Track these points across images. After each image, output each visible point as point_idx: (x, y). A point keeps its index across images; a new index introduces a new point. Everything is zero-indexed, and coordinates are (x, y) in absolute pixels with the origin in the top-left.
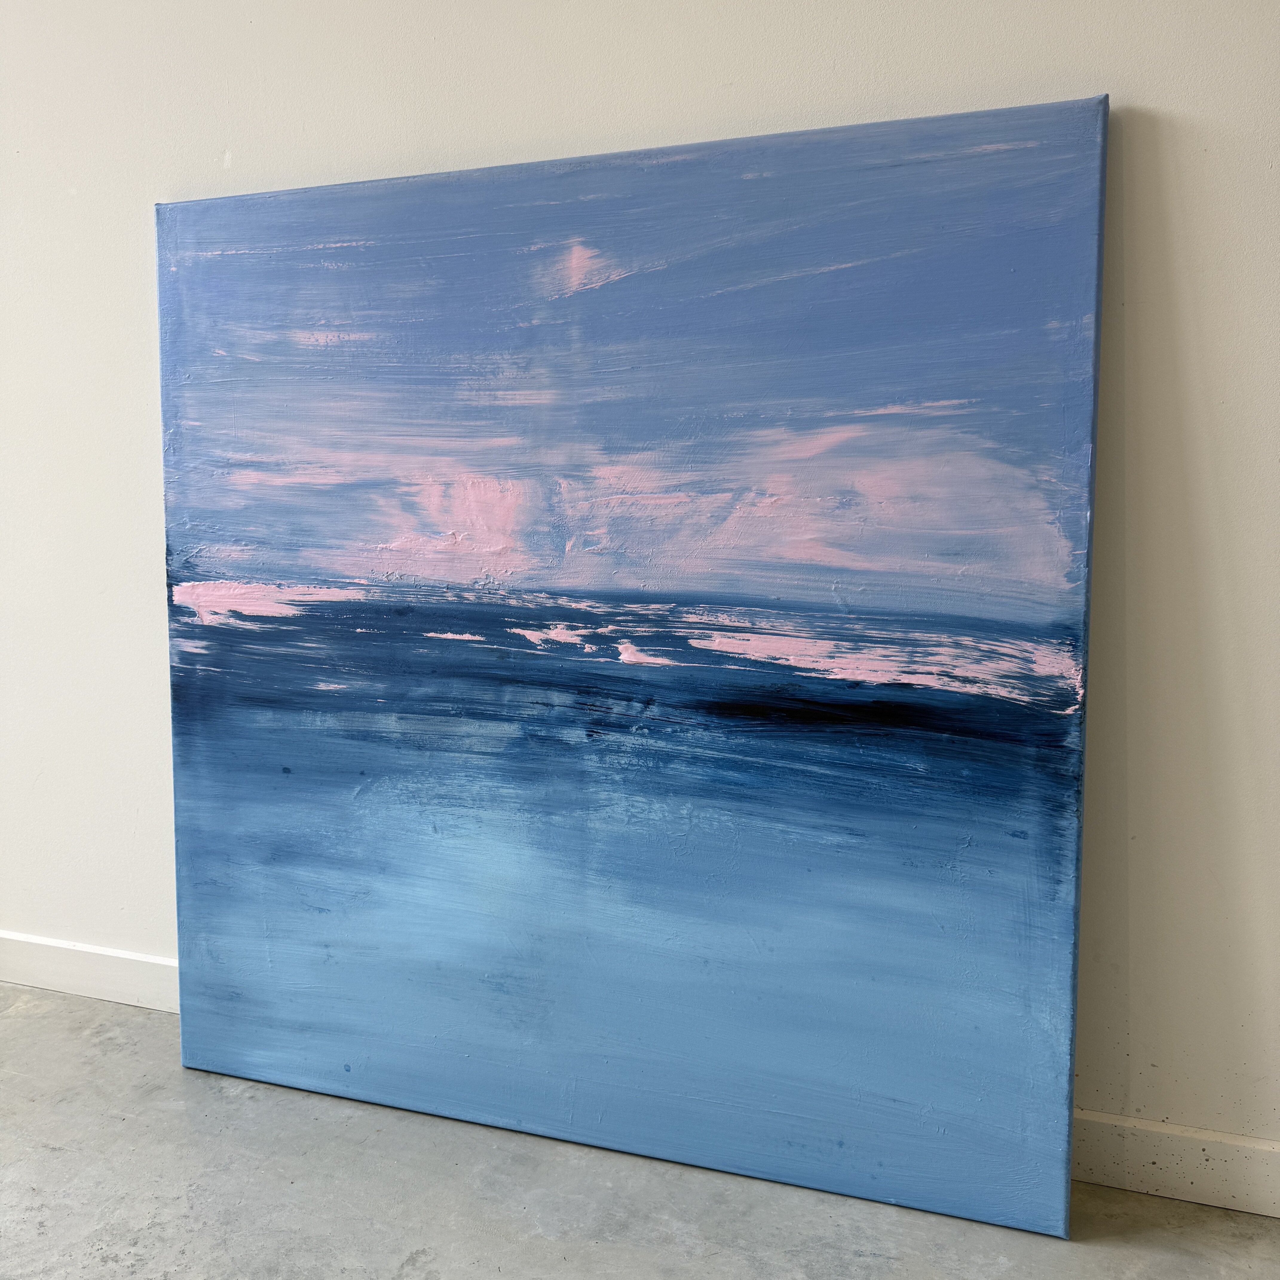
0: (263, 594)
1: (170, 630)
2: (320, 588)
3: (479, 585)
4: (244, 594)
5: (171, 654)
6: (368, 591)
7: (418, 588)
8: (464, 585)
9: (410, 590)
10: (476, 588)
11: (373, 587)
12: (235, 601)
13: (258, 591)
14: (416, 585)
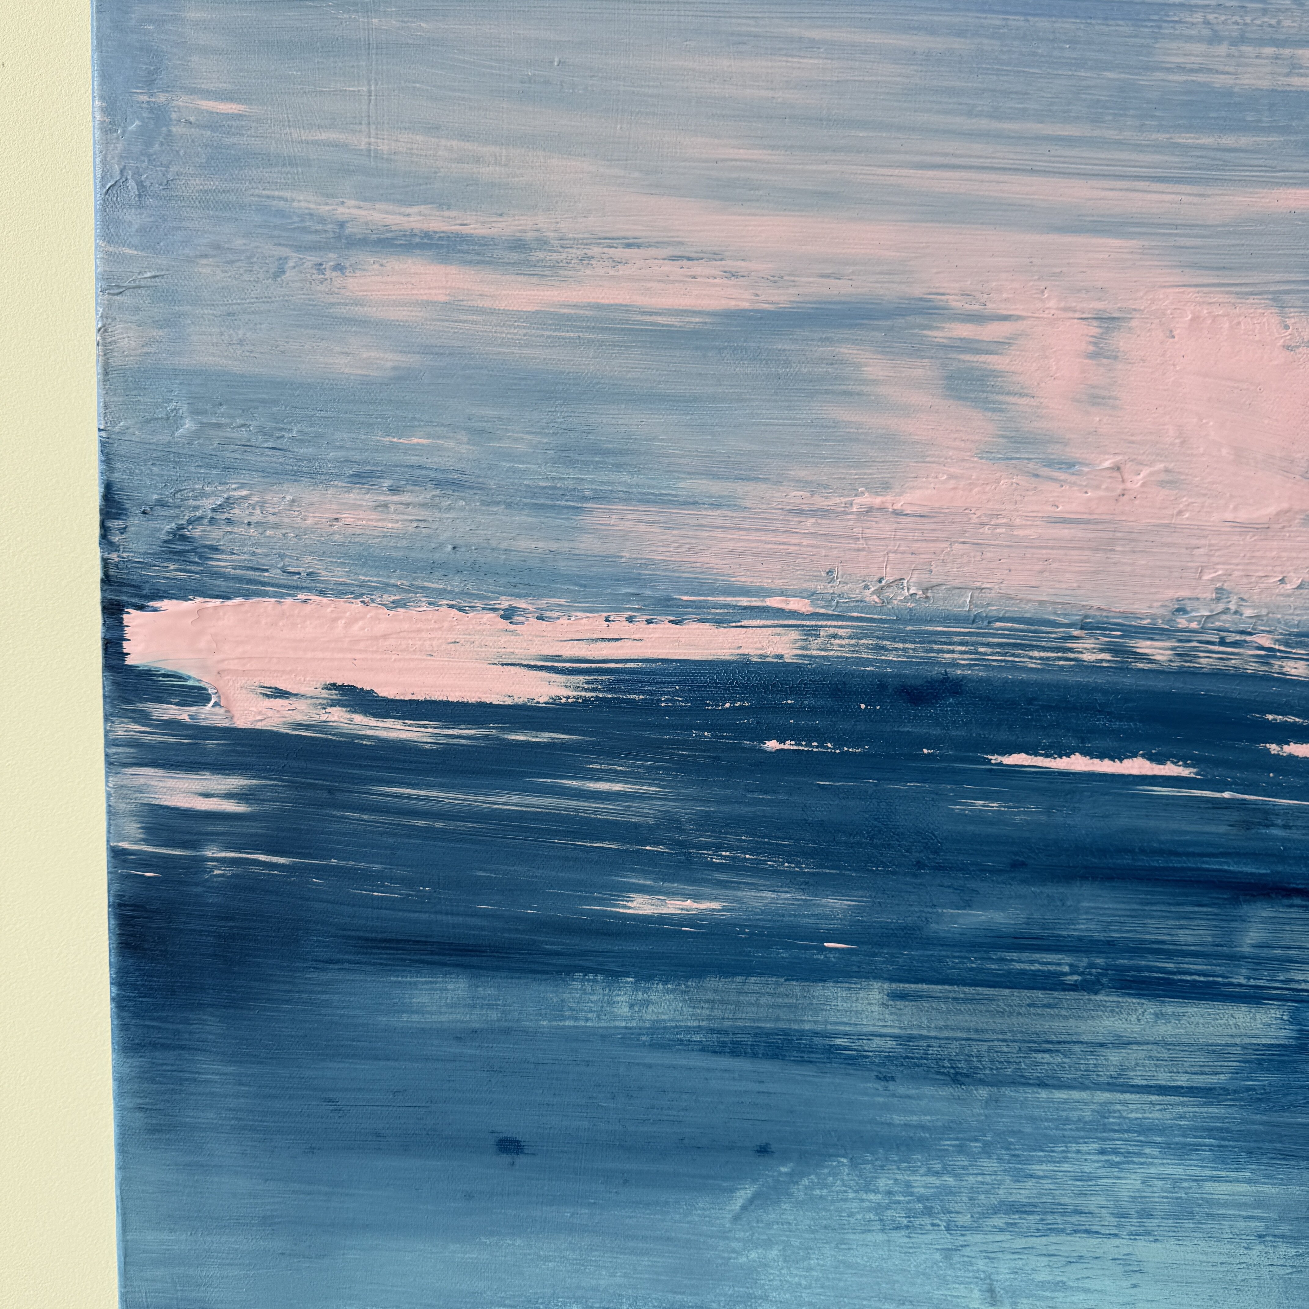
0: (452, 637)
1: (110, 742)
2: (649, 622)
3: (1190, 620)
4: (385, 637)
5: (111, 813)
6: (812, 633)
7: (980, 624)
8: (1141, 619)
9: (954, 630)
10: (1180, 626)
11: (828, 620)
12: (349, 656)
13: (432, 630)
14: (975, 616)
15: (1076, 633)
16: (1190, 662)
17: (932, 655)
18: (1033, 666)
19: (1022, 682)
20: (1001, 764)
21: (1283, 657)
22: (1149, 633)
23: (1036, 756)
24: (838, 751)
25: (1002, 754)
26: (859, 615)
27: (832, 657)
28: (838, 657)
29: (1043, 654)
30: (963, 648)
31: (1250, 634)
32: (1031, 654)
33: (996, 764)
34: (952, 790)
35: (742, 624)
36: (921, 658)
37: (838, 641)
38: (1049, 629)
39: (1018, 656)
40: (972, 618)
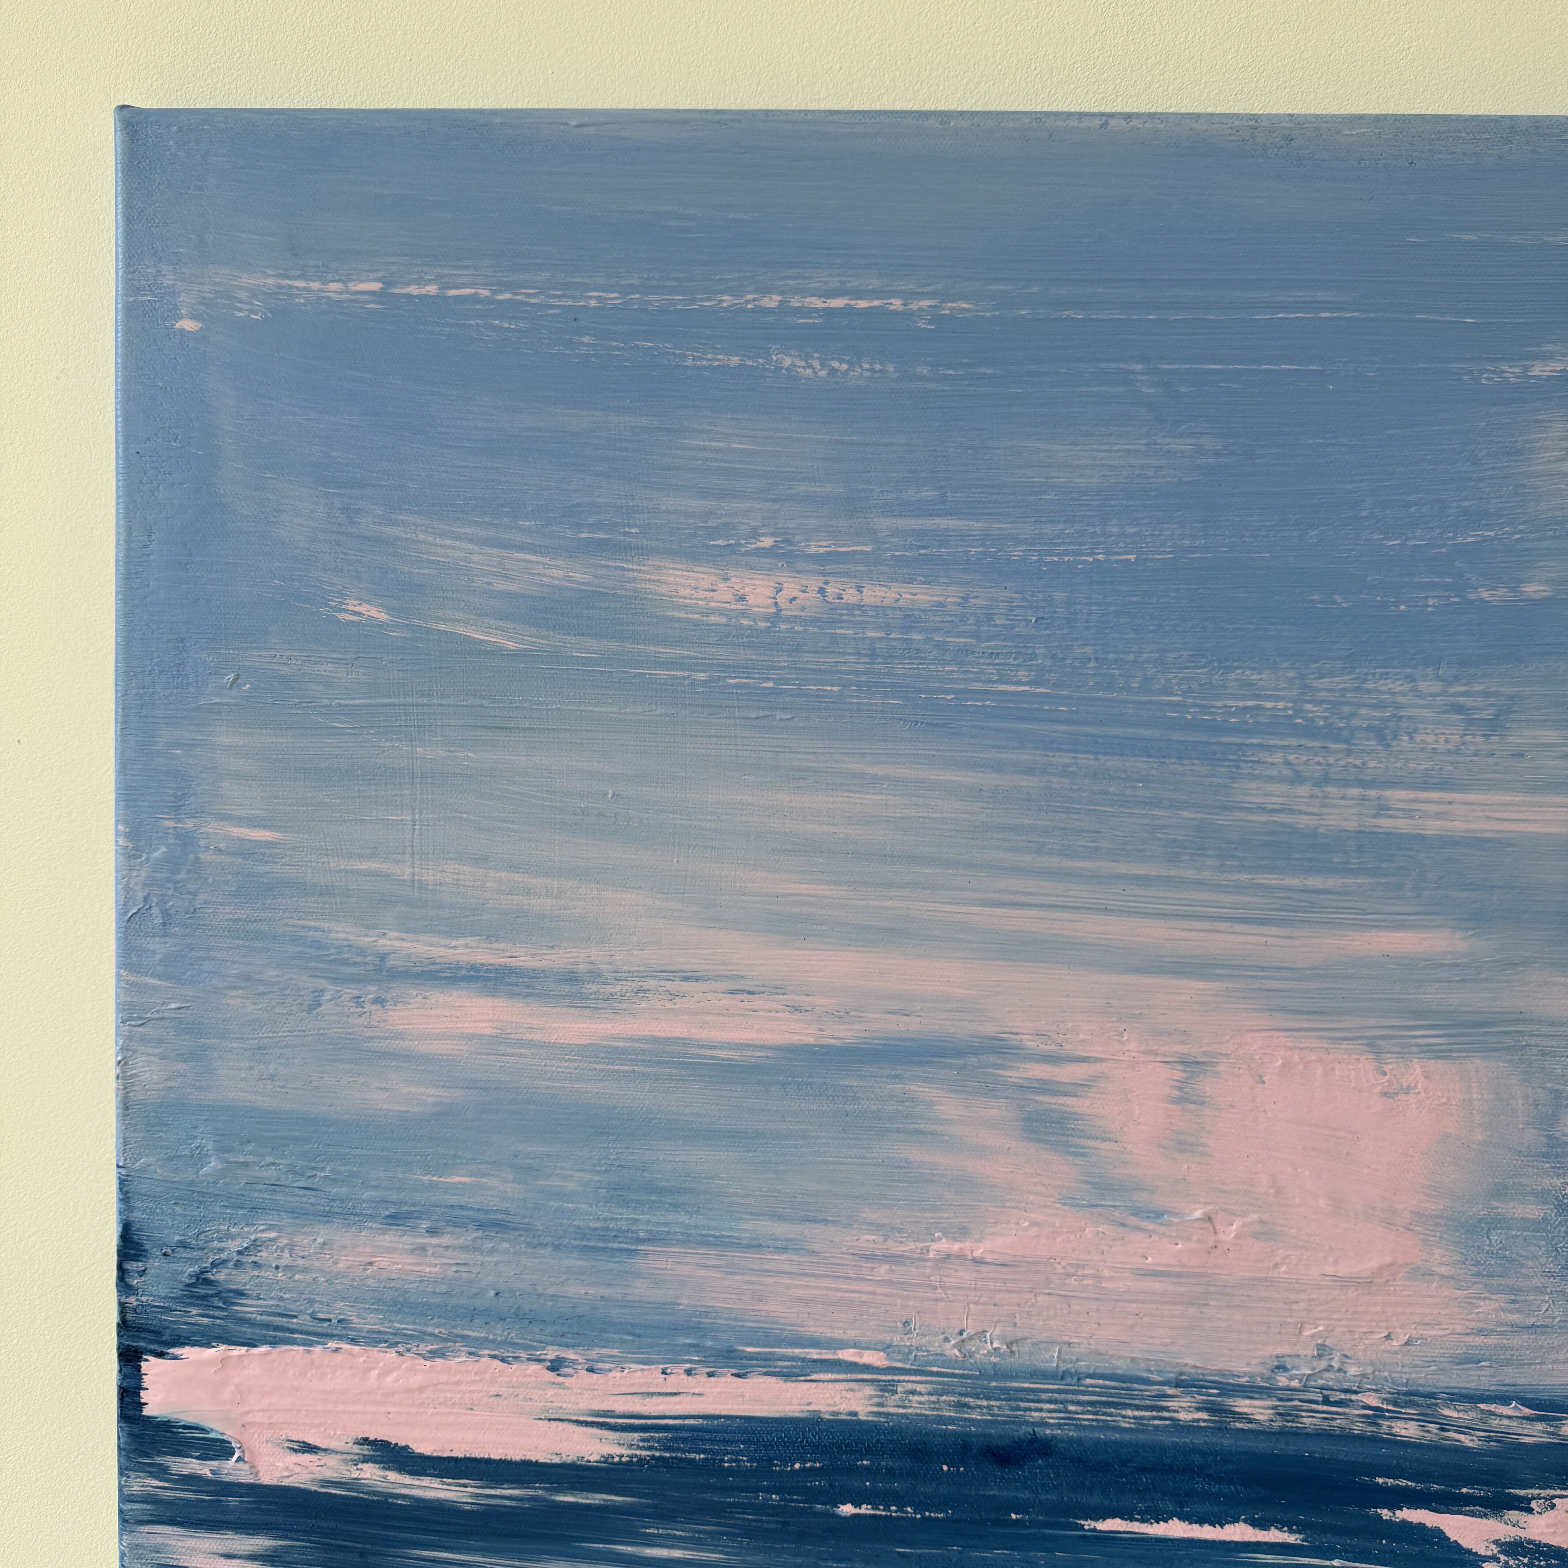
0: (495, 1390)
1: (125, 1498)
2: (710, 1375)
3: (1291, 1379)
4: (421, 1389)
6: (888, 1388)
7: (1069, 1380)
8: (1239, 1377)
9: (1042, 1386)
10: (1280, 1384)
11: (906, 1375)
12: (383, 1409)
13: (473, 1382)
14: (1064, 1372)
15: (1170, 1391)
16: (1293, 1421)
17: (1019, 1413)
18: (1127, 1425)
19: (1116, 1443)
20: (1095, 1530)
21: (1391, 1417)
22: (1247, 1392)
23: (1131, 1521)
24: (919, 1516)
25: (1096, 1519)
26: (939, 1369)
27: (911, 1414)
28: (917, 1415)
29: (1137, 1413)
30: (1052, 1406)
31: (1356, 1393)
32: (1124, 1412)
33: (1090, 1530)
34: (1043, 1558)
35: (813, 1378)
36: (1008, 1416)
37: (916, 1398)
38: (1142, 1387)
39: (1111, 1415)
40: (1061, 1374)
